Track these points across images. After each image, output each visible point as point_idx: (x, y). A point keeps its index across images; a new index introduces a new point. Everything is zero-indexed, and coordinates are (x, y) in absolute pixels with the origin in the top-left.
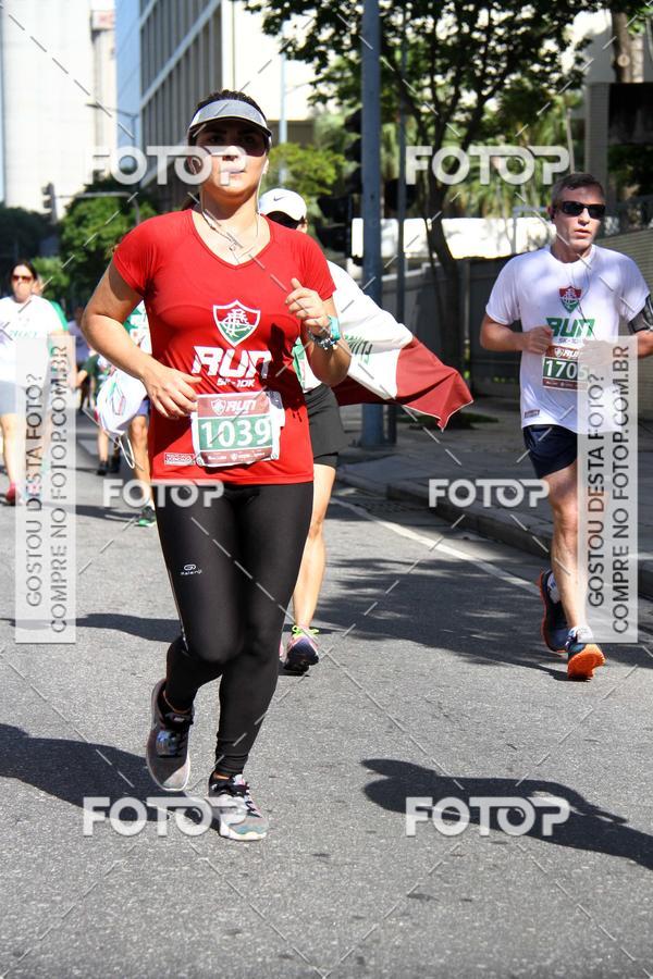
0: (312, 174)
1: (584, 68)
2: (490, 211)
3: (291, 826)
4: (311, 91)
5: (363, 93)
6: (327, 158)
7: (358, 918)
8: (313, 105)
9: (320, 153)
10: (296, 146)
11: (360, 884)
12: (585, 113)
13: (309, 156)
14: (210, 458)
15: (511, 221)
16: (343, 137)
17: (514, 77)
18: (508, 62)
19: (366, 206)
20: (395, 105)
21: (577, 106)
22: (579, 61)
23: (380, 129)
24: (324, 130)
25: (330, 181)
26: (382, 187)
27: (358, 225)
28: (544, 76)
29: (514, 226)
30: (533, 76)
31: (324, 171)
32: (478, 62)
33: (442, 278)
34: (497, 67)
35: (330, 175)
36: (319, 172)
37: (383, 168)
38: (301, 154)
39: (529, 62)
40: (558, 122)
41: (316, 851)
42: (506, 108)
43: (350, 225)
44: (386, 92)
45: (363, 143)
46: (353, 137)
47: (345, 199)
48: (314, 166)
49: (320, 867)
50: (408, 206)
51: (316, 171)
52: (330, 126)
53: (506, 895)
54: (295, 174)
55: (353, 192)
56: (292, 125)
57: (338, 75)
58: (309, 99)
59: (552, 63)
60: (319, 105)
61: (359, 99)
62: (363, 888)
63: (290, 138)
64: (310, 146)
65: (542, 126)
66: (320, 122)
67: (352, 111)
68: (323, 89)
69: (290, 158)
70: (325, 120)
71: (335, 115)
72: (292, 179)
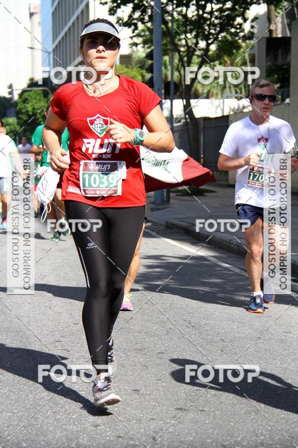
1: (255, 31)
2: (212, 96)
3: (122, 377)
4: (130, 41)
5: (154, 42)
6: (138, 71)
7: (153, 419)
8: (131, 47)
9: (135, 69)
10: (123, 66)
11: (154, 404)
12: (256, 51)
13: (130, 71)
14: (87, 192)
15: (222, 100)
16: (145, 62)
17: (223, 34)
18: (220, 27)
20: (168, 47)
21: (252, 48)
22: (252, 27)
23: (162, 58)
24: (136, 59)
26: (163, 85)
28: (236, 34)
29: (223, 102)
30: (231, 34)
31: (136, 77)
32: (206, 28)
33: (190, 127)
34: (215, 30)
37: (164, 76)
38: (126, 70)
39: (230, 28)
40: (243, 55)
41: (134, 388)
42: (219, 48)
44: (165, 41)
45: (154, 65)
46: (150, 62)
48: (132, 75)
49: (136, 396)
50: (175, 94)
52: (139, 57)
53: (220, 408)
56: (122, 57)
57: (143, 34)
58: (130, 44)
59: (240, 28)
60: (134, 47)
61: (152, 45)
62: (155, 405)
63: (121, 63)
64: (130, 67)
65: (236, 57)
66: (134, 55)
67: (149, 50)
68: (136, 40)
69: (121, 72)
70: (137, 54)
71: (141, 51)
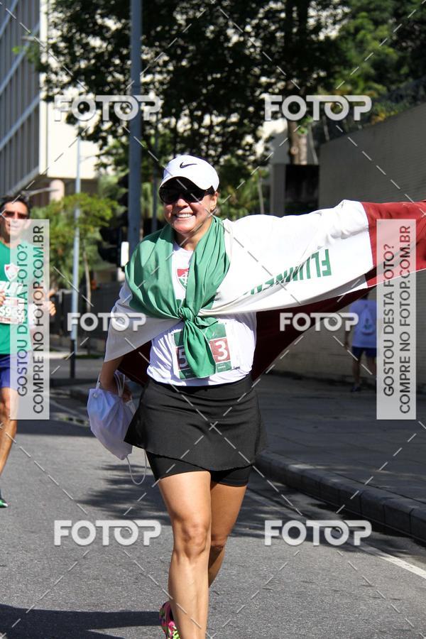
0: (97, 214)
1: (271, 154)
4: (96, 161)
5: (130, 163)
6: (107, 203)
8: (98, 169)
9: (102, 199)
10: (86, 195)
12: (271, 181)
13: (95, 201)
16: (117, 190)
17: (227, 157)
18: (223, 148)
19: (131, 235)
20: (151, 171)
21: (266, 177)
22: (267, 149)
23: (141, 187)
24: (105, 186)
25: (108, 218)
26: (142, 223)
27: (125, 246)
28: (244, 158)
30: (238, 157)
31: (104, 211)
32: (204, 147)
34: (216, 151)
35: (108, 214)
36: (101, 212)
37: (143, 210)
38: (89, 200)
39: (235, 149)
40: (254, 187)
43: (120, 247)
44: (145, 163)
45: (130, 194)
46: (124, 190)
47: (118, 230)
48: (98, 208)
51: (99, 211)
52: (108, 183)
54: (86, 213)
55: (122, 225)
56: (84, 182)
57: (114, 151)
58: (96, 165)
59: (250, 150)
60: (102, 170)
61: (127, 167)
63: (83, 189)
64: (96, 196)
65: (244, 189)
66: (102, 180)
67: (123, 174)
68: (104, 160)
69: (83, 203)
70: (105, 178)
71: (112, 175)
72: (83, 216)
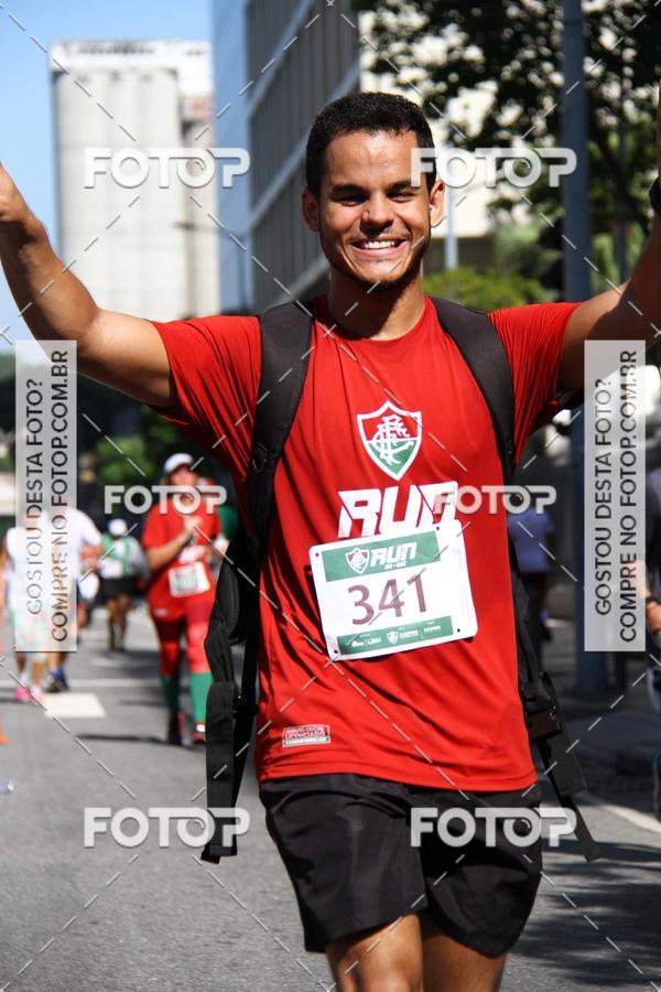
4: (488, 196)
6: (515, 286)
9: (505, 278)
10: (470, 270)
20: (611, 209)
23: (591, 243)
24: (509, 248)
38: (477, 281)
44: (598, 193)
45: (567, 264)
46: (551, 256)
48: (496, 297)
52: (518, 242)
56: (463, 243)
60: (503, 215)
61: (559, 203)
63: (462, 260)
64: (491, 271)
66: (503, 236)
67: (549, 221)
68: (507, 192)
69: (464, 288)
70: (510, 232)
71: (524, 225)
